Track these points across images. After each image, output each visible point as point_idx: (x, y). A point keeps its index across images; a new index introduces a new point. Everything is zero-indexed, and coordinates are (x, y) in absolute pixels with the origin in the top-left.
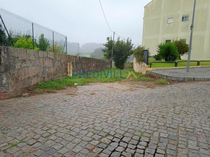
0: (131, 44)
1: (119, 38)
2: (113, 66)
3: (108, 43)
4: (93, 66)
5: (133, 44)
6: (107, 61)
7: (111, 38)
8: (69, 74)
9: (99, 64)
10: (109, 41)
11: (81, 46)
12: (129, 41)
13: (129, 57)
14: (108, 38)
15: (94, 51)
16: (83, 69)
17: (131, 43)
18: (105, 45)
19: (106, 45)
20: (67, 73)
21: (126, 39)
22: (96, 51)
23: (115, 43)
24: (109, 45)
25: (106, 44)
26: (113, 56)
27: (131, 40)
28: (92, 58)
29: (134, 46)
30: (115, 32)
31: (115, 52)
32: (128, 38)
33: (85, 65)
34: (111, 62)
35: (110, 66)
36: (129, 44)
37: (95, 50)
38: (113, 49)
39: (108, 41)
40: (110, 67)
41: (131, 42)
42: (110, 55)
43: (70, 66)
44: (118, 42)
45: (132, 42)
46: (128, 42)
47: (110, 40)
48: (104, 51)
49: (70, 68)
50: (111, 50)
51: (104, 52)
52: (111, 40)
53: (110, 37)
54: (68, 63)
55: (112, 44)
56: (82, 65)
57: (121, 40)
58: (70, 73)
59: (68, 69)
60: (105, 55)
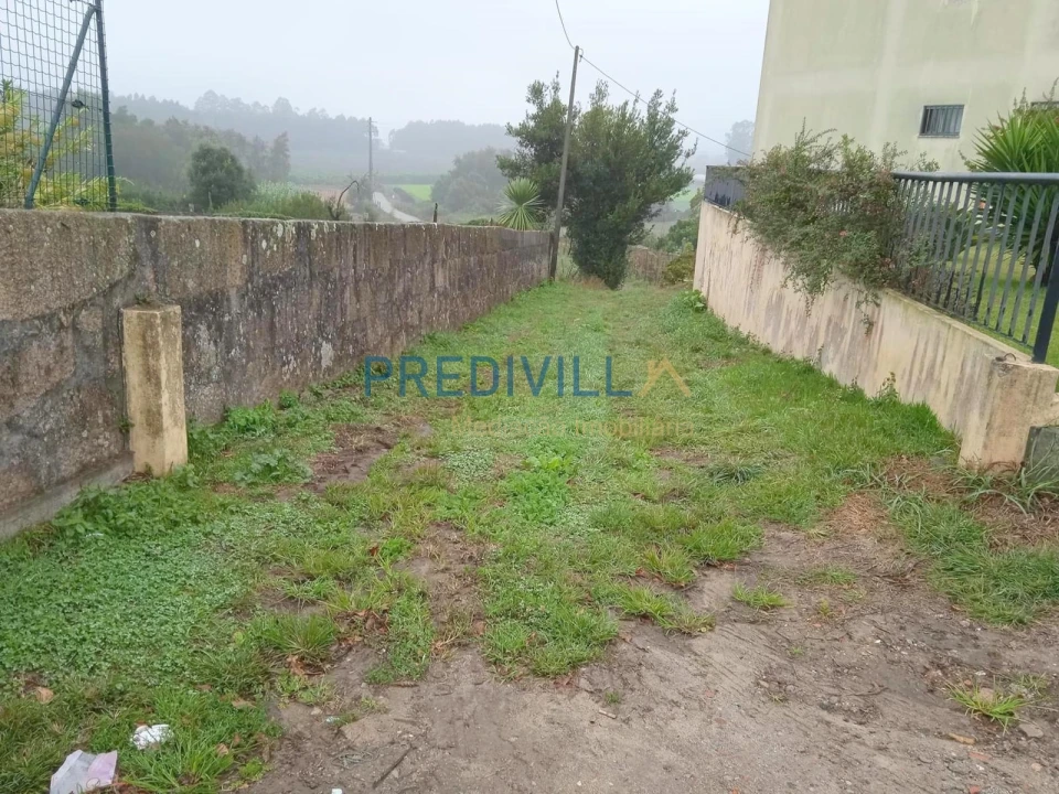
0: (675, 132)
1: (601, 93)
2: (566, 262)
3: (534, 117)
4: (433, 288)
5: (684, 133)
6: (532, 232)
7: (556, 89)
8: (139, 442)
9: (480, 263)
10: (540, 105)
11: (383, 138)
12: (661, 109)
13: (655, 207)
14: (537, 91)
15: (453, 167)
16: (341, 331)
17: (670, 122)
18: (518, 133)
19: (525, 135)
20: (125, 429)
21: (647, 96)
22: (465, 166)
23: (577, 122)
24: (543, 134)
25: (524, 126)
26: (565, 197)
27: (672, 108)
28: (429, 228)
29: (686, 144)
30: (584, 51)
31: (574, 179)
32: (658, 94)
33: (366, 290)
34: (554, 239)
35: (546, 263)
36: (659, 127)
37: (458, 161)
38: (565, 159)
39: (533, 109)
40: (545, 274)
41: (671, 115)
42: (548, 196)
43: (149, 348)
44: (597, 113)
45: (681, 121)
46: (653, 117)
47: (548, 101)
48: (512, 168)
49: (151, 376)
50: (555, 166)
51: (513, 176)
52: (556, 102)
53: (547, 81)
54: (131, 314)
55: (559, 129)
56: (329, 303)
57: (613, 102)
58: (155, 428)
59: (134, 377)
60: (519, 198)
